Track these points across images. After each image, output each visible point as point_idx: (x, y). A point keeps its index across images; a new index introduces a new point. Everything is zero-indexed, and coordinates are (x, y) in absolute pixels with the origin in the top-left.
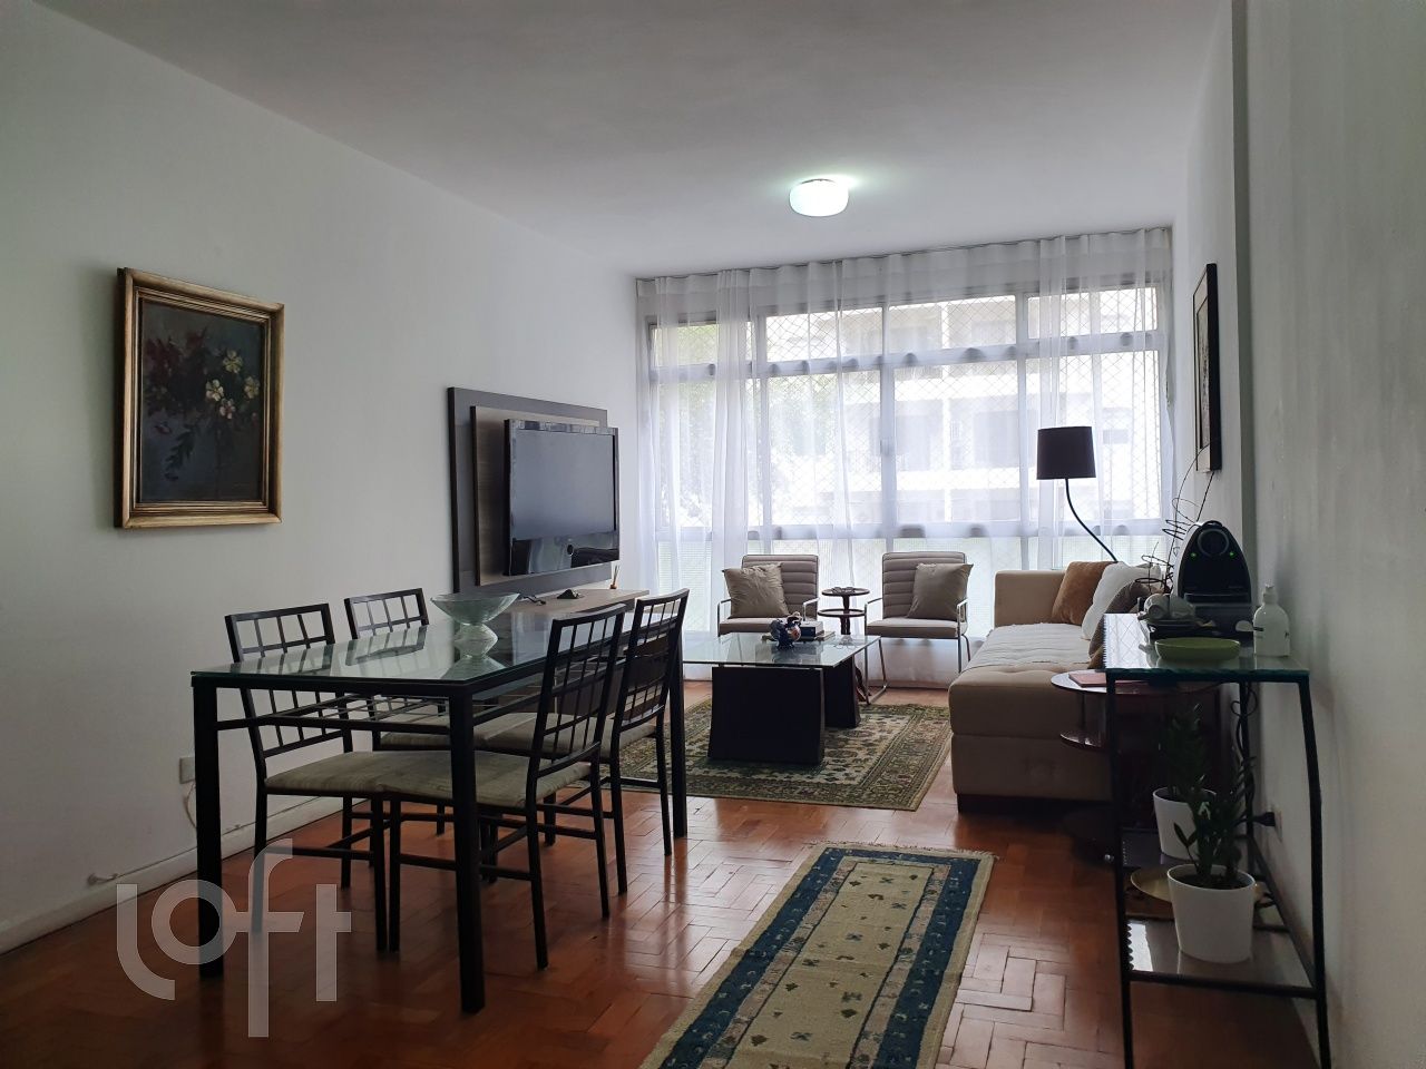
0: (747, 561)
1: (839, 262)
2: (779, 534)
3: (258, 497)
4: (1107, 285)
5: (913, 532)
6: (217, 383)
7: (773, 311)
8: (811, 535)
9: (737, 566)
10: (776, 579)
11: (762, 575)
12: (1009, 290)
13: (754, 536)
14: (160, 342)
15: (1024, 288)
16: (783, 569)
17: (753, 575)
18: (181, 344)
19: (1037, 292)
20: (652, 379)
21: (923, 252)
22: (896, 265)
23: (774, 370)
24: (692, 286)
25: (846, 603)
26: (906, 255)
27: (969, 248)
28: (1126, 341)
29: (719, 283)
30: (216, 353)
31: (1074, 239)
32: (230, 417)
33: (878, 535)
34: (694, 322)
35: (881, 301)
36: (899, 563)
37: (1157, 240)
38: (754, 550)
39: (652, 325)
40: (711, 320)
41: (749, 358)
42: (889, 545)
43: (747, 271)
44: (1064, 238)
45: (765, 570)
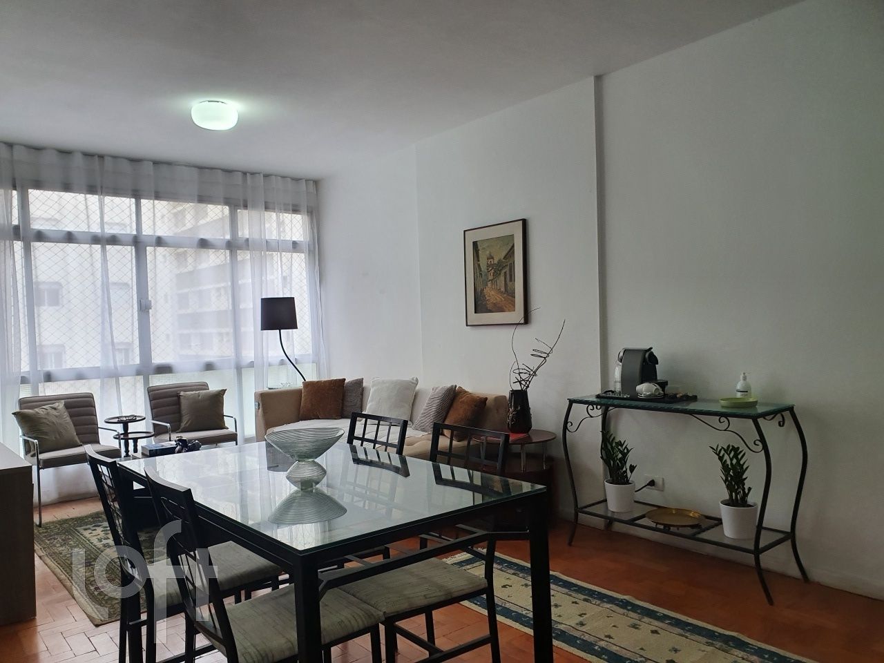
0: (25, 403)
1: (101, 157)
4: (286, 211)
5: (164, 369)
7: (38, 185)
8: (80, 376)
9: (17, 408)
10: (66, 417)
11: (54, 412)
12: (227, 202)
13: (23, 380)
15: (236, 203)
16: (67, 406)
17: (48, 414)
19: (245, 207)
21: (169, 163)
22: (148, 168)
23: (40, 236)
25: (126, 428)
26: (156, 163)
27: (201, 168)
28: (295, 246)
31: (266, 176)
33: (138, 373)
35: (137, 195)
36: (166, 392)
37: (311, 185)
38: (27, 393)
41: (15, 222)
42: (146, 381)
43: (10, 145)
44: (262, 175)
45: (55, 409)
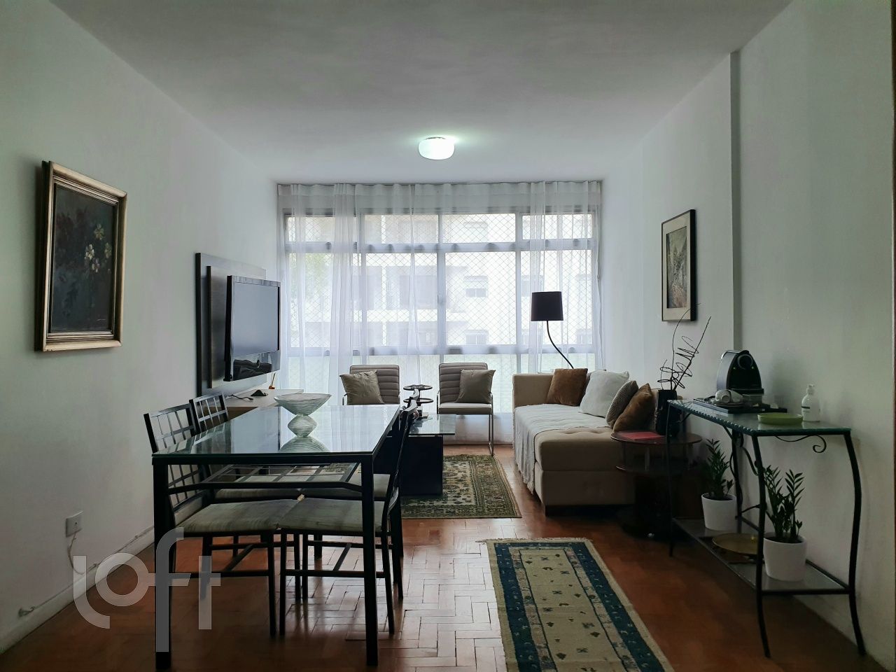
0: (353, 369)
1: (413, 185)
2: (373, 352)
3: (109, 328)
4: (567, 212)
5: (456, 351)
6: (91, 246)
7: (370, 211)
8: (393, 353)
9: (347, 372)
10: (375, 381)
11: (366, 378)
12: (512, 210)
13: (356, 353)
14: (63, 216)
15: (520, 211)
16: (378, 374)
17: (361, 378)
18: (74, 217)
19: (529, 213)
20: (287, 250)
21: (464, 184)
22: (447, 189)
23: (371, 249)
24: (316, 192)
26: (454, 184)
27: (491, 184)
28: (576, 244)
29: (335, 191)
30: (91, 225)
31: (549, 183)
32: (97, 271)
33: (435, 353)
34: (317, 214)
35: (438, 211)
36: (453, 369)
37: (595, 187)
38: (357, 362)
39: (287, 214)
40: (329, 213)
41: (355, 240)
42: (442, 358)
43: (353, 185)
44: (544, 182)
45: (367, 375)
